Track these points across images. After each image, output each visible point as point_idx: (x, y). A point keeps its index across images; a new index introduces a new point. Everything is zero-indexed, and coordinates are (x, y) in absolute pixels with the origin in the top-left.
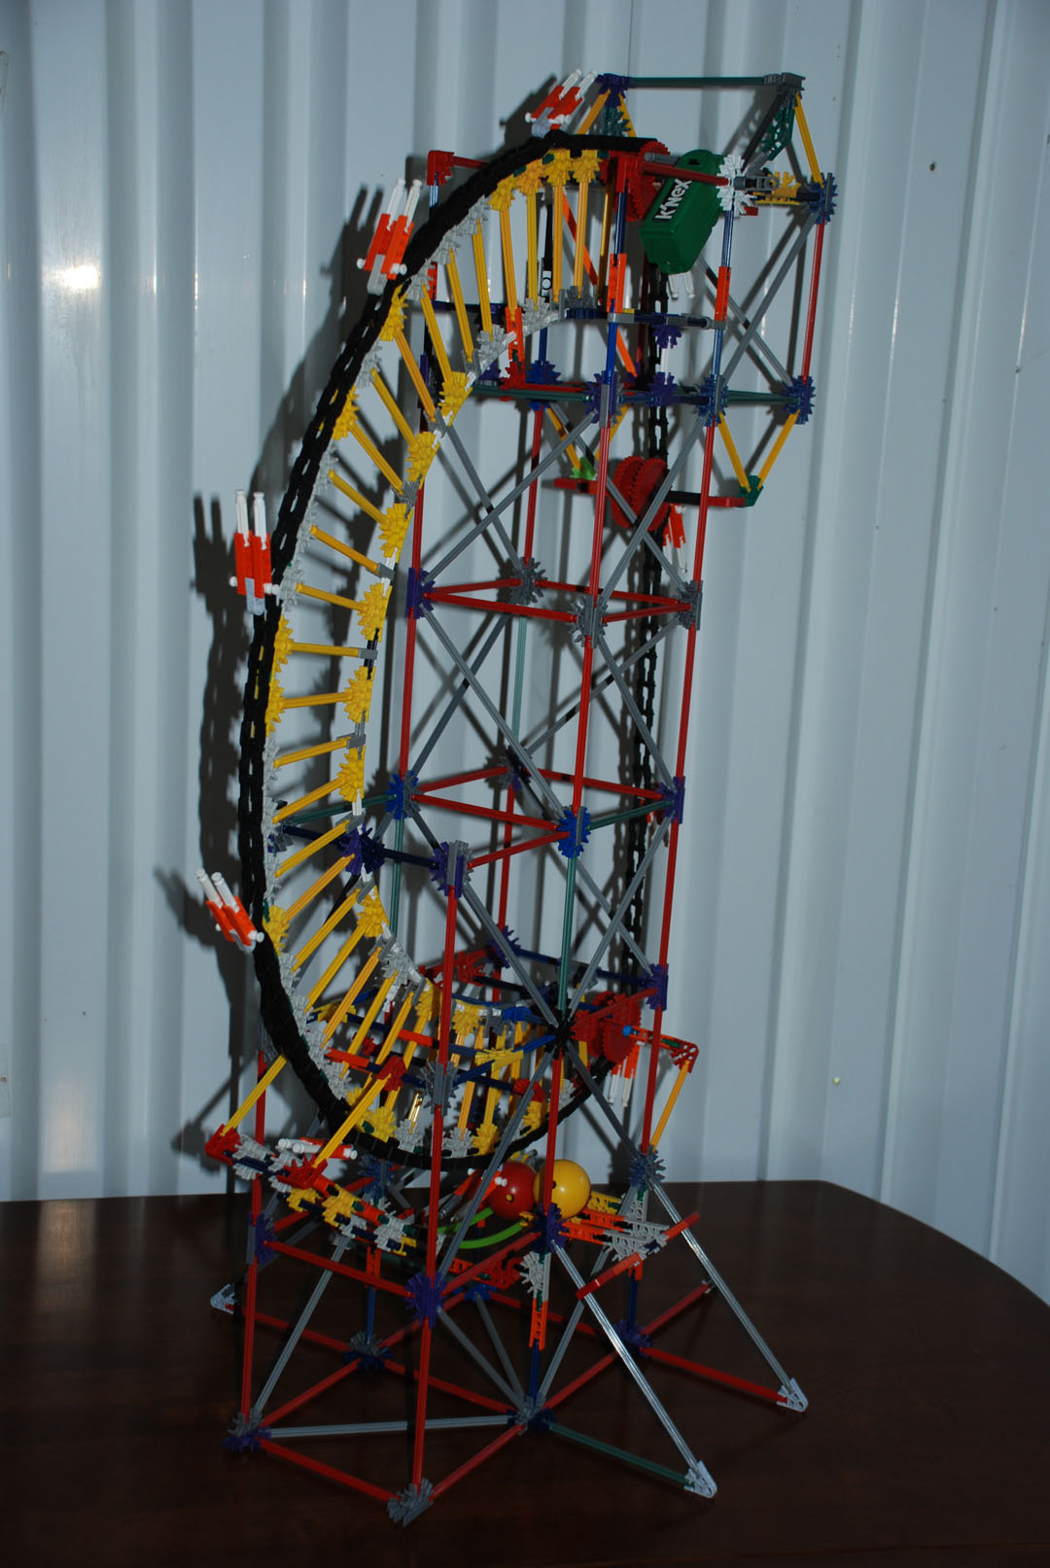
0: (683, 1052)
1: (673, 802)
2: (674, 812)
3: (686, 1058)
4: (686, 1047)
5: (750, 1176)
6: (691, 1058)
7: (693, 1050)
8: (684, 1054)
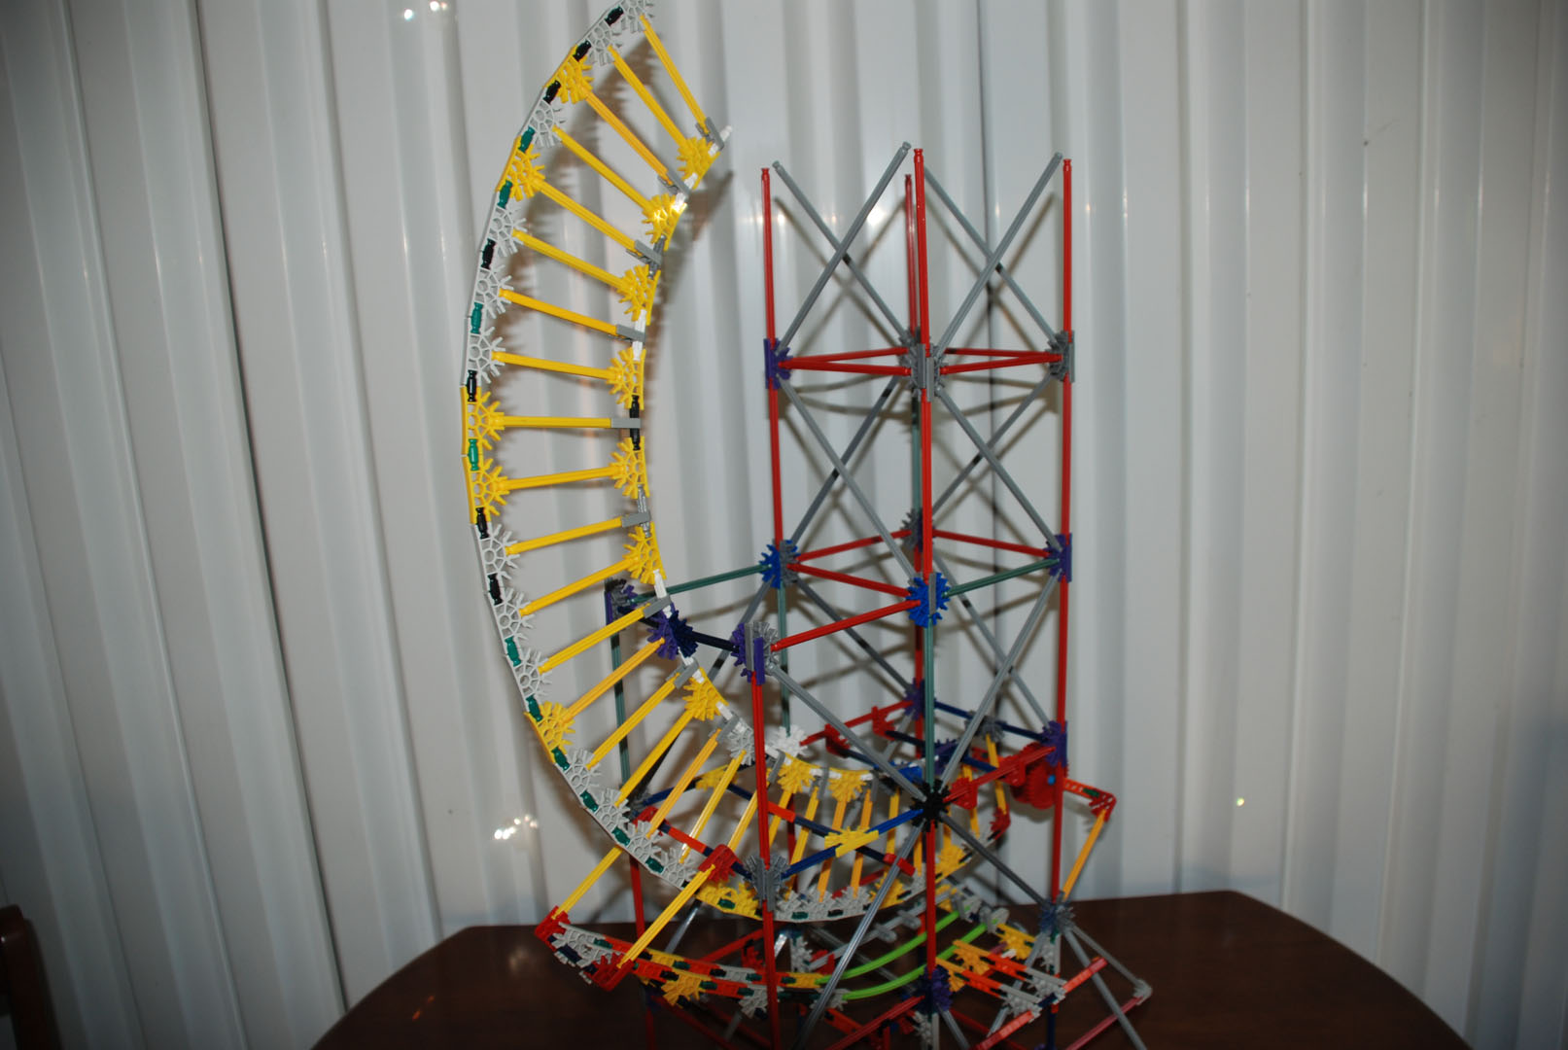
0: (1101, 802)
1: (1058, 560)
2: (1061, 570)
3: (1104, 806)
4: (1104, 797)
5: (1167, 889)
6: (1108, 807)
7: (1110, 800)
8: (1103, 804)
